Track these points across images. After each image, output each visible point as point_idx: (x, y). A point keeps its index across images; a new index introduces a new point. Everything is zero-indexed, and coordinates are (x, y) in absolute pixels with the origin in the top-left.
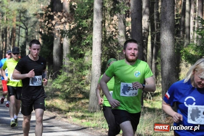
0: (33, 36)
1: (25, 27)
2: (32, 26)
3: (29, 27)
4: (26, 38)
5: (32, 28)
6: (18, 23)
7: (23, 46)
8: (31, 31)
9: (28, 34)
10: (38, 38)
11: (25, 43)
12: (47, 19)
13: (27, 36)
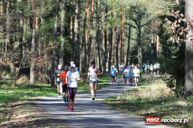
0: (147, 38)
1: (136, 26)
2: (147, 24)
3: (142, 26)
4: (138, 42)
5: (145, 26)
6: (128, 21)
8: (145, 31)
9: (141, 35)
10: (154, 40)
11: (136, 48)
12: (179, 26)
13: (140, 39)
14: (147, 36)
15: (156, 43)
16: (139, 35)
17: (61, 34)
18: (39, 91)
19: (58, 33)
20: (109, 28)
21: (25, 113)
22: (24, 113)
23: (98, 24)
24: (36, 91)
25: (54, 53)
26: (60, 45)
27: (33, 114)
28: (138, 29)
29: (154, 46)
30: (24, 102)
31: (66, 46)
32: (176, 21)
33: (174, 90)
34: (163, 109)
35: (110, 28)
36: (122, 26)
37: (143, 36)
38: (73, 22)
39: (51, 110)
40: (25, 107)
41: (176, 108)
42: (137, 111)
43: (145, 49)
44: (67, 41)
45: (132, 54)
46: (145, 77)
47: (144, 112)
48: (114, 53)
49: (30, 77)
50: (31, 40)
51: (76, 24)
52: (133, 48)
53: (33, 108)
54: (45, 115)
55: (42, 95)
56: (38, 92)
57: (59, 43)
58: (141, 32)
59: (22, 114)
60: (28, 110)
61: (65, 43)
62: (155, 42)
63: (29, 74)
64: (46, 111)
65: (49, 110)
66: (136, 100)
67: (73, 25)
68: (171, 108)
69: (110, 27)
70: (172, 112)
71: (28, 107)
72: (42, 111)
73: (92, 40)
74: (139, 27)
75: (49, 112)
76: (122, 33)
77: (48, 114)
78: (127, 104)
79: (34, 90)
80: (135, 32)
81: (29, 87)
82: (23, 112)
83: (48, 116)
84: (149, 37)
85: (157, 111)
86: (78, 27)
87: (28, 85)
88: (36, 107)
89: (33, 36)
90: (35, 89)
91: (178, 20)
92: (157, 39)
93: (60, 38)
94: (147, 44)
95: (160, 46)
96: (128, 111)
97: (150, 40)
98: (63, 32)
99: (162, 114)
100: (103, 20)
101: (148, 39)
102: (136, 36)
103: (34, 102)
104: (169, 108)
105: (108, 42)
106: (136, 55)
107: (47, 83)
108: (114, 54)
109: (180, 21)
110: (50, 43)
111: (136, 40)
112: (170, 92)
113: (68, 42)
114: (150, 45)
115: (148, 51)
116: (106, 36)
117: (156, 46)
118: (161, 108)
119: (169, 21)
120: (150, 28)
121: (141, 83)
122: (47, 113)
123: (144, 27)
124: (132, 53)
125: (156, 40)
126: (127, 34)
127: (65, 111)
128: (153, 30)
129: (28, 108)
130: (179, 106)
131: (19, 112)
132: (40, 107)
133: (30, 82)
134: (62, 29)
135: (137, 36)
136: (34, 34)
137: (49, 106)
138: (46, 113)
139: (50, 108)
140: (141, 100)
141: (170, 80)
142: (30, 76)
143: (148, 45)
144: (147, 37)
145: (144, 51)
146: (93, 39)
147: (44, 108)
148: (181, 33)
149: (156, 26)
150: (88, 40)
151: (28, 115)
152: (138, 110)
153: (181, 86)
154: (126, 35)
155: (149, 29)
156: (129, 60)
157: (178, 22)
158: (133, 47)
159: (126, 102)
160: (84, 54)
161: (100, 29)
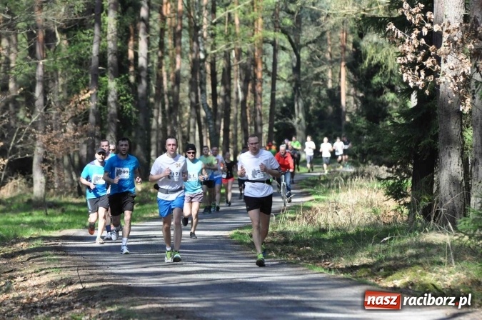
0: (317, 77)
1: (288, 45)
2: (314, 42)
3: (303, 46)
4: (294, 85)
5: (311, 46)
6: (271, 35)
7: (284, 110)
8: (311, 59)
9: (302, 70)
10: (333, 81)
11: (290, 101)
12: (424, 43)
13: (299, 78)
14: (318, 70)
15: (339, 88)
16: (296, 69)
17: (109, 72)
18: (60, 215)
19: (100, 68)
20: (223, 54)
21: (47, 273)
22: (43, 272)
23: (195, 44)
24: (53, 215)
25: (92, 118)
26: (106, 98)
27: (66, 274)
28: (293, 53)
29: (334, 96)
30: (33, 245)
31: (121, 101)
32: (417, 31)
33: (405, 204)
34: (392, 255)
35: (225, 52)
36: (256, 48)
37: (307, 71)
38: (136, 38)
39: (110, 263)
40: (41, 258)
41: (422, 250)
42: (325, 261)
43: (313, 103)
44: (122, 86)
45: (279, 117)
46: (319, 174)
47: (343, 263)
48: (237, 114)
49: (32, 181)
50: (32, 89)
51: (143, 45)
52: (282, 101)
53: (61, 260)
54: (99, 277)
55: (70, 225)
56: (59, 219)
57: (102, 94)
58: (301, 60)
59: (39, 276)
60: (52, 266)
61: (118, 93)
62: (337, 85)
63: (31, 173)
64: (96, 266)
65: (104, 264)
66: (313, 233)
67: (136, 47)
68: (410, 251)
69: (226, 49)
70: (414, 260)
71: (49, 257)
72: (86, 266)
73: (181, 84)
74: (296, 48)
75: (106, 268)
76: (255, 65)
77: (106, 274)
78: (293, 243)
79: (47, 214)
80: (285, 60)
81: (32, 205)
82: (41, 270)
83: (105, 278)
84: (322, 72)
85: (375, 260)
86: (147, 51)
87: (30, 201)
88: (69, 257)
89: (37, 78)
90: (49, 211)
91: (420, 29)
92: (340, 77)
93: (106, 81)
94: (316, 90)
95: (348, 94)
96: (302, 260)
97: (325, 81)
98: (112, 65)
99: (390, 266)
100: (205, 34)
101: (320, 78)
102: (287, 71)
103: (60, 244)
104: (405, 251)
105: (220, 89)
106: (291, 118)
107: (77, 195)
108: (236, 119)
109: (425, 32)
110: (85, 93)
111: (289, 82)
112: (396, 210)
113: (127, 91)
114: (324, 92)
115: (318, 109)
116: (214, 74)
117: (340, 94)
118: (385, 251)
119: (399, 32)
120: (322, 50)
121: (310, 190)
122: (101, 271)
123: (309, 48)
124: (281, 114)
125: (340, 81)
126: (266, 66)
127: (146, 265)
128: (331, 56)
129: (50, 260)
130: (430, 245)
131: (30, 271)
132: (79, 255)
133: (32, 193)
134: (110, 58)
135: (291, 71)
136: (40, 72)
137: (99, 253)
138: (98, 271)
139: (104, 259)
140: (324, 231)
141: (396, 178)
142: (32, 179)
143: (319, 92)
144: (315, 72)
145: (308, 110)
146: (183, 82)
147: (89, 258)
148: (429, 63)
149: (337, 45)
150: (171, 83)
151: (54, 279)
152: (327, 258)
153: (424, 194)
154: (265, 70)
155: (321, 53)
156: (275, 132)
157: (422, 33)
158: (282, 98)
159: (291, 239)
160: (160, 121)
161: (202, 56)
